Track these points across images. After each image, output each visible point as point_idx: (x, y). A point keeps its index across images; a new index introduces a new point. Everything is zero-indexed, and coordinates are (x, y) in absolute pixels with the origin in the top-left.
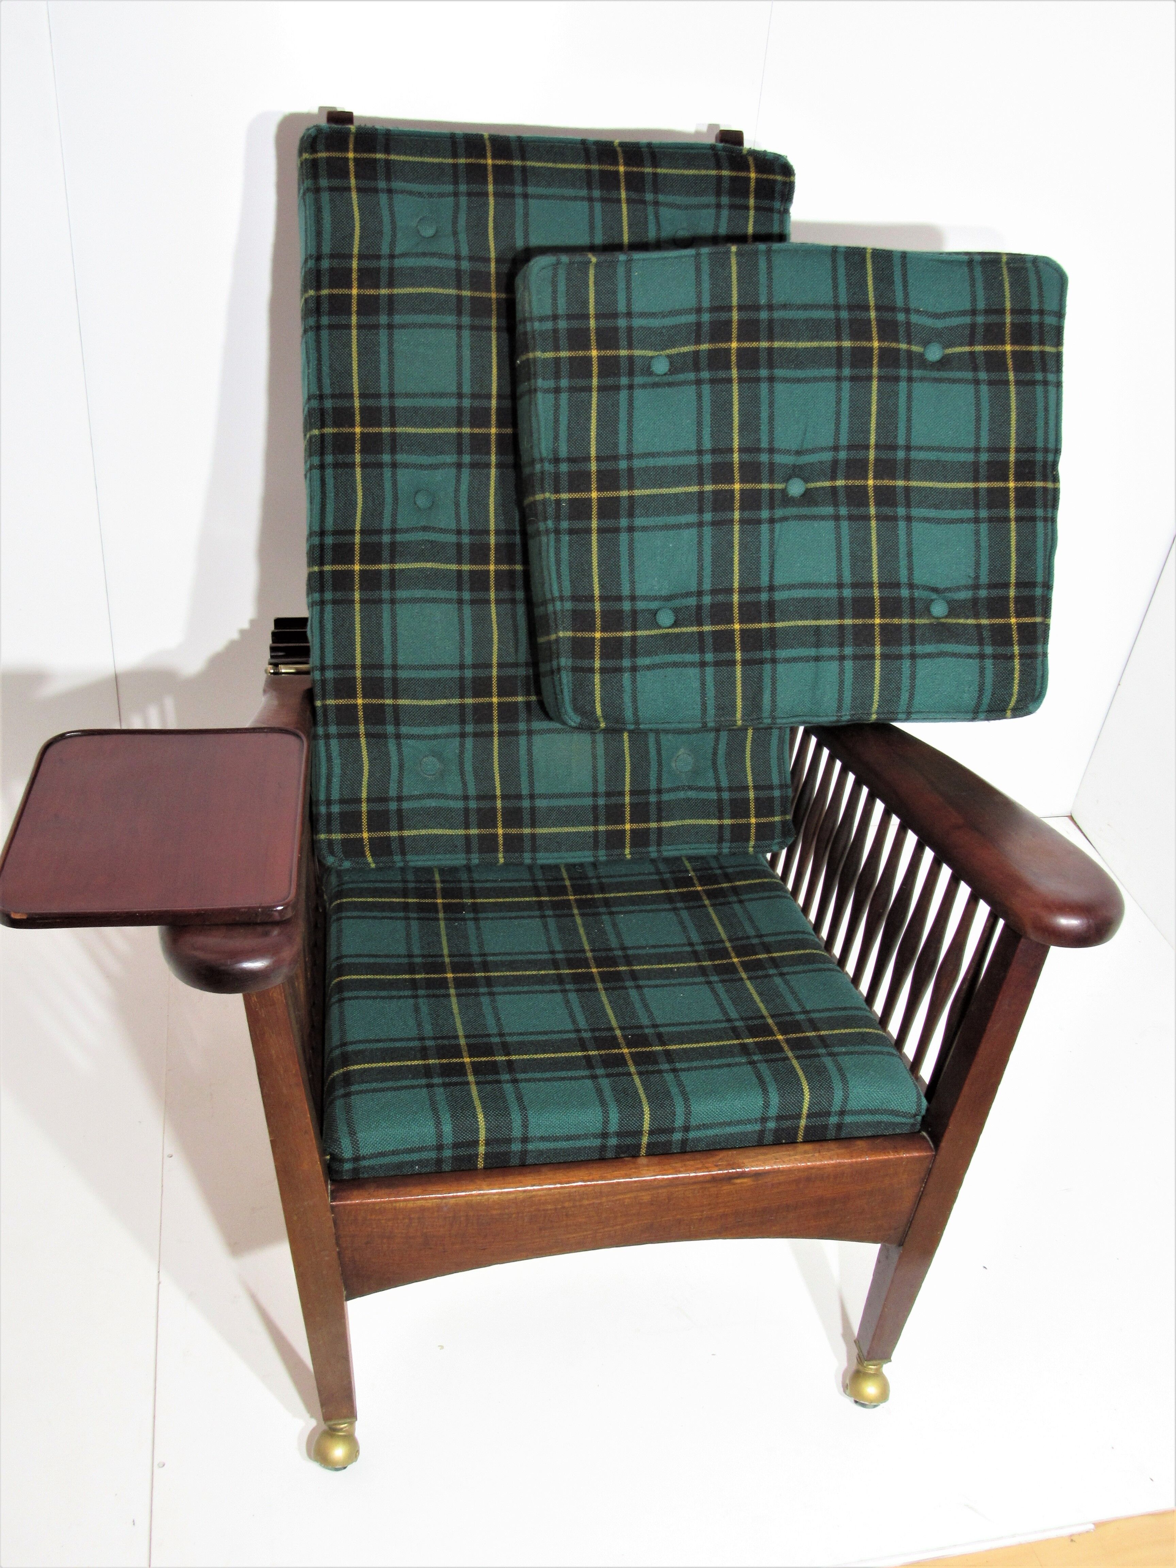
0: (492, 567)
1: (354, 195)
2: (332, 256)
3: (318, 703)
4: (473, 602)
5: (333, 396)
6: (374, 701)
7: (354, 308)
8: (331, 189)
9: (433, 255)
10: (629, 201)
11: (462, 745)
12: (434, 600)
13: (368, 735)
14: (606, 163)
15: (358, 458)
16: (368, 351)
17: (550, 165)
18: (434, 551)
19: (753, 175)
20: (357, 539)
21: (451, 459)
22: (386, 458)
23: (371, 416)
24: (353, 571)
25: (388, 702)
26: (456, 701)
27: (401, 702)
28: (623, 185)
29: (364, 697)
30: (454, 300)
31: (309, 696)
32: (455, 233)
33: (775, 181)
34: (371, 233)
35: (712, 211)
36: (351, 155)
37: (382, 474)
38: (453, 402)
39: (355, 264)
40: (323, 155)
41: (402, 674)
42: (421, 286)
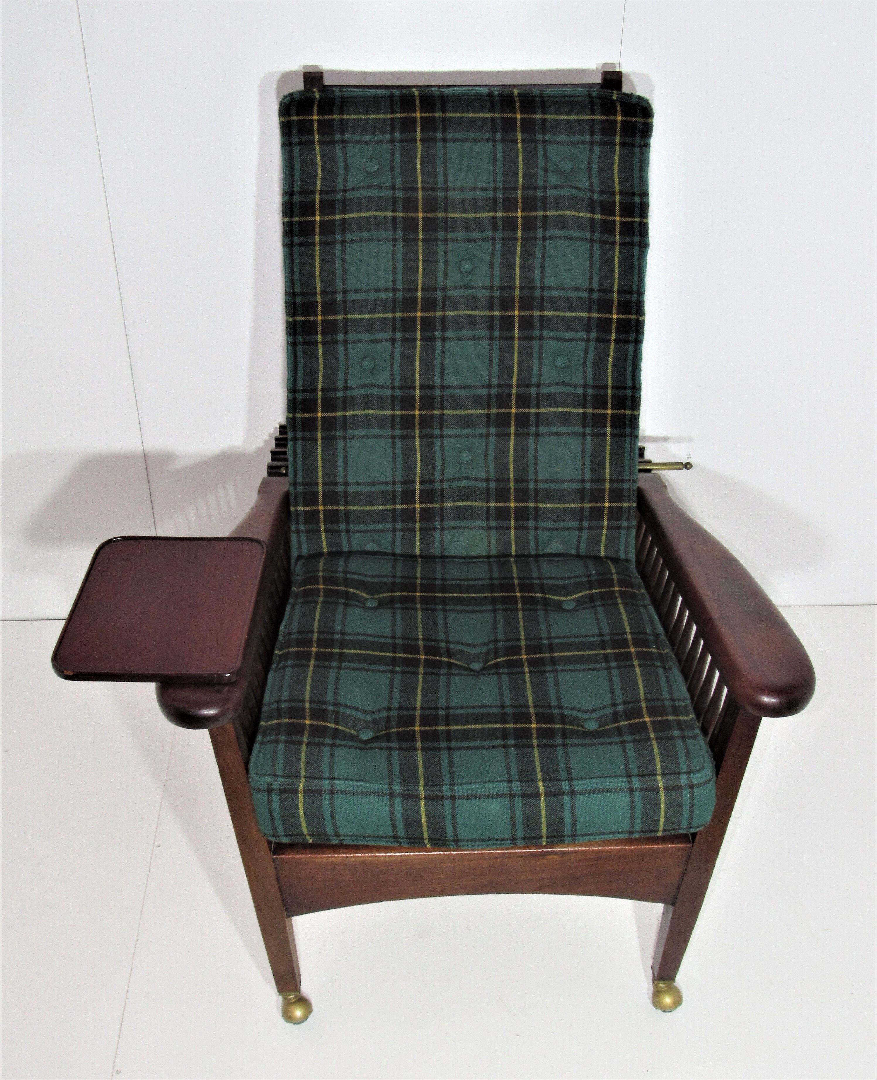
0: (417, 412)
1: (317, 147)
2: (301, 193)
3: (292, 509)
4: (402, 437)
5: (302, 294)
6: (331, 508)
7: (317, 230)
8: (300, 143)
9: (375, 187)
10: (523, 141)
11: (394, 537)
12: (374, 437)
13: (327, 531)
14: (506, 112)
15: (320, 338)
16: (327, 261)
17: (464, 115)
18: (375, 402)
19: (619, 118)
20: (319, 395)
21: (388, 335)
22: (340, 337)
23: (329, 308)
24: (317, 417)
25: (341, 508)
26: (389, 507)
27: (350, 508)
28: (519, 129)
29: (324, 505)
30: (391, 221)
32: (392, 169)
33: (636, 122)
34: (329, 175)
35: (587, 147)
36: (315, 117)
37: (337, 349)
38: (390, 295)
39: (318, 198)
40: (294, 118)
41: (351, 489)
42: (367, 211)
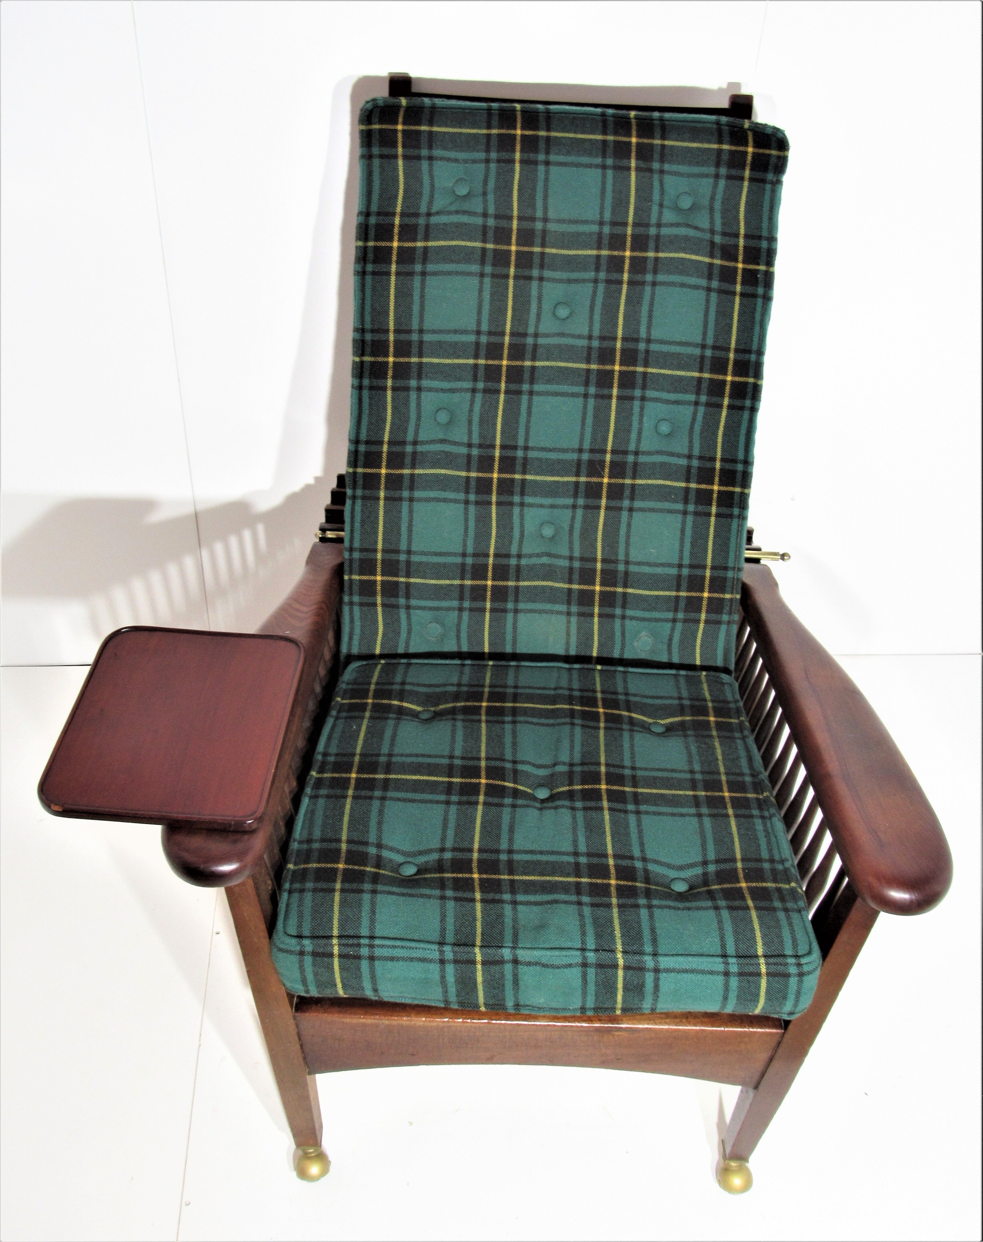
0: (495, 475)
1: (400, 162)
2: (379, 214)
3: (346, 577)
4: (477, 503)
5: (372, 331)
6: (390, 579)
7: (394, 258)
8: (381, 156)
9: (465, 212)
10: (638, 169)
11: (460, 618)
12: (445, 500)
13: (384, 605)
14: (620, 135)
15: (390, 383)
16: (404, 295)
17: (571, 135)
18: (448, 460)
19: (750, 150)
20: (385, 448)
21: (467, 385)
22: (413, 383)
23: (403, 349)
24: (380, 474)
25: (402, 580)
26: (457, 582)
27: (412, 580)
28: (633, 154)
29: (383, 575)
30: (479, 252)
31: (339, 571)
32: (485, 194)
33: (769, 156)
34: (412, 194)
35: (711, 180)
36: (400, 127)
37: (408, 396)
38: (472, 338)
39: (397, 221)
40: (376, 127)
41: (415, 558)
42: (452, 239)
